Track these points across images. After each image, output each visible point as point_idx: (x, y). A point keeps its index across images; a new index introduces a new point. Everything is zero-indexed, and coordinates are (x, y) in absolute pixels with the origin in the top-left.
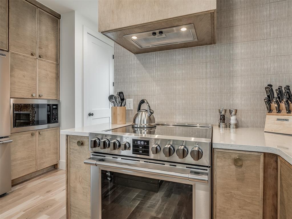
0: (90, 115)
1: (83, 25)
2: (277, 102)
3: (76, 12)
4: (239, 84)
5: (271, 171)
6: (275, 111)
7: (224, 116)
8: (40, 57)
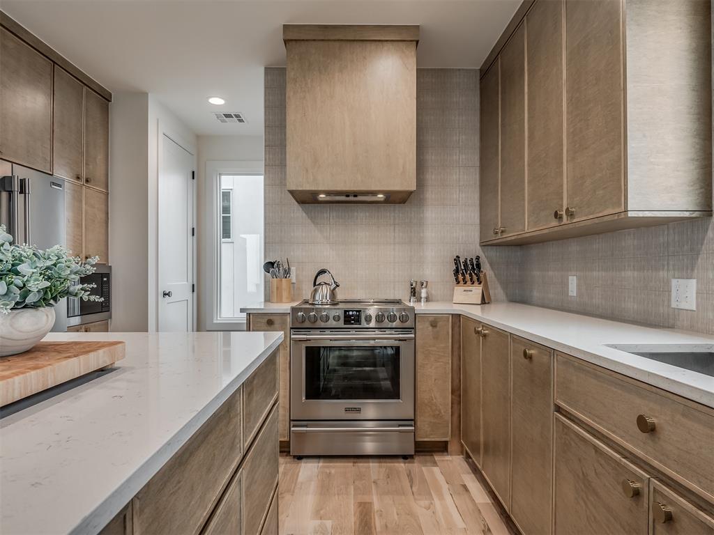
0: (165, 294)
1: (158, 120)
2: (463, 273)
3: (149, 95)
4: (429, 253)
5: (456, 329)
6: (462, 282)
7: (415, 288)
8: (87, 181)
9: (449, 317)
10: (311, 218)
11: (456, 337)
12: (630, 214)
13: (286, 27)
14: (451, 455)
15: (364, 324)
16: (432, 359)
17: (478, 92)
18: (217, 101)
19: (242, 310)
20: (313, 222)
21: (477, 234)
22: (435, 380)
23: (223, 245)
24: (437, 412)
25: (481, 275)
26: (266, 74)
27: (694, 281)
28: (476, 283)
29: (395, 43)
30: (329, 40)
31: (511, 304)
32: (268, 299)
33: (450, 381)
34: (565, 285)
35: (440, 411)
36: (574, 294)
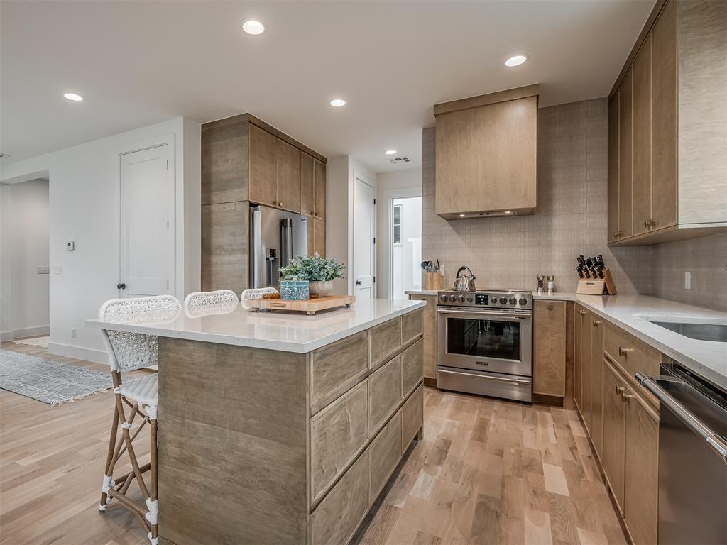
0: (358, 283)
1: (354, 170)
2: (586, 270)
3: (349, 156)
4: (557, 253)
5: (571, 312)
6: (585, 277)
7: (542, 282)
8: (316, 215)
9: (563, 303)
10: (456, 230)
11: (571, 319)
12: (680, 227)
13: (436, 106)
15: (490, 304)
16: (549, 334)
18: (391, 152)
19: (406, 293)
20: (457, 233)
21: (605, 237)
22: (551, 350)
23: (395, 248)
24: (553, 375)
25: (604, 271)
26: (424, 133)
28: (599, 277)
30: (466, 109)
32: (424, 287)
33: (565, 351)
34: (683, 280)
35: (555, 373)
36: (689, 288)
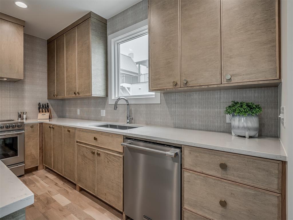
2: (42, 109)
4: (27, 101)
5: (41, 128)
6: (41, 112)
7: (20, 115)
9: (38, 124)
11: (41, 130)
12: (93, 96)
14: (39, 170)
16: (32, 139)
17: (47, 48)
22: (33, 146)
25: (49, 109)
27: (105, 110)
28: (47, 112)
29: (13, 23)
31: (59, 118)
33: (39, 145)
34: (76, 112)
35: (35, 156)
36: (79, 114)
